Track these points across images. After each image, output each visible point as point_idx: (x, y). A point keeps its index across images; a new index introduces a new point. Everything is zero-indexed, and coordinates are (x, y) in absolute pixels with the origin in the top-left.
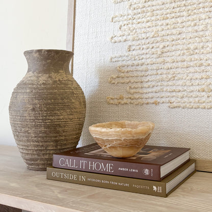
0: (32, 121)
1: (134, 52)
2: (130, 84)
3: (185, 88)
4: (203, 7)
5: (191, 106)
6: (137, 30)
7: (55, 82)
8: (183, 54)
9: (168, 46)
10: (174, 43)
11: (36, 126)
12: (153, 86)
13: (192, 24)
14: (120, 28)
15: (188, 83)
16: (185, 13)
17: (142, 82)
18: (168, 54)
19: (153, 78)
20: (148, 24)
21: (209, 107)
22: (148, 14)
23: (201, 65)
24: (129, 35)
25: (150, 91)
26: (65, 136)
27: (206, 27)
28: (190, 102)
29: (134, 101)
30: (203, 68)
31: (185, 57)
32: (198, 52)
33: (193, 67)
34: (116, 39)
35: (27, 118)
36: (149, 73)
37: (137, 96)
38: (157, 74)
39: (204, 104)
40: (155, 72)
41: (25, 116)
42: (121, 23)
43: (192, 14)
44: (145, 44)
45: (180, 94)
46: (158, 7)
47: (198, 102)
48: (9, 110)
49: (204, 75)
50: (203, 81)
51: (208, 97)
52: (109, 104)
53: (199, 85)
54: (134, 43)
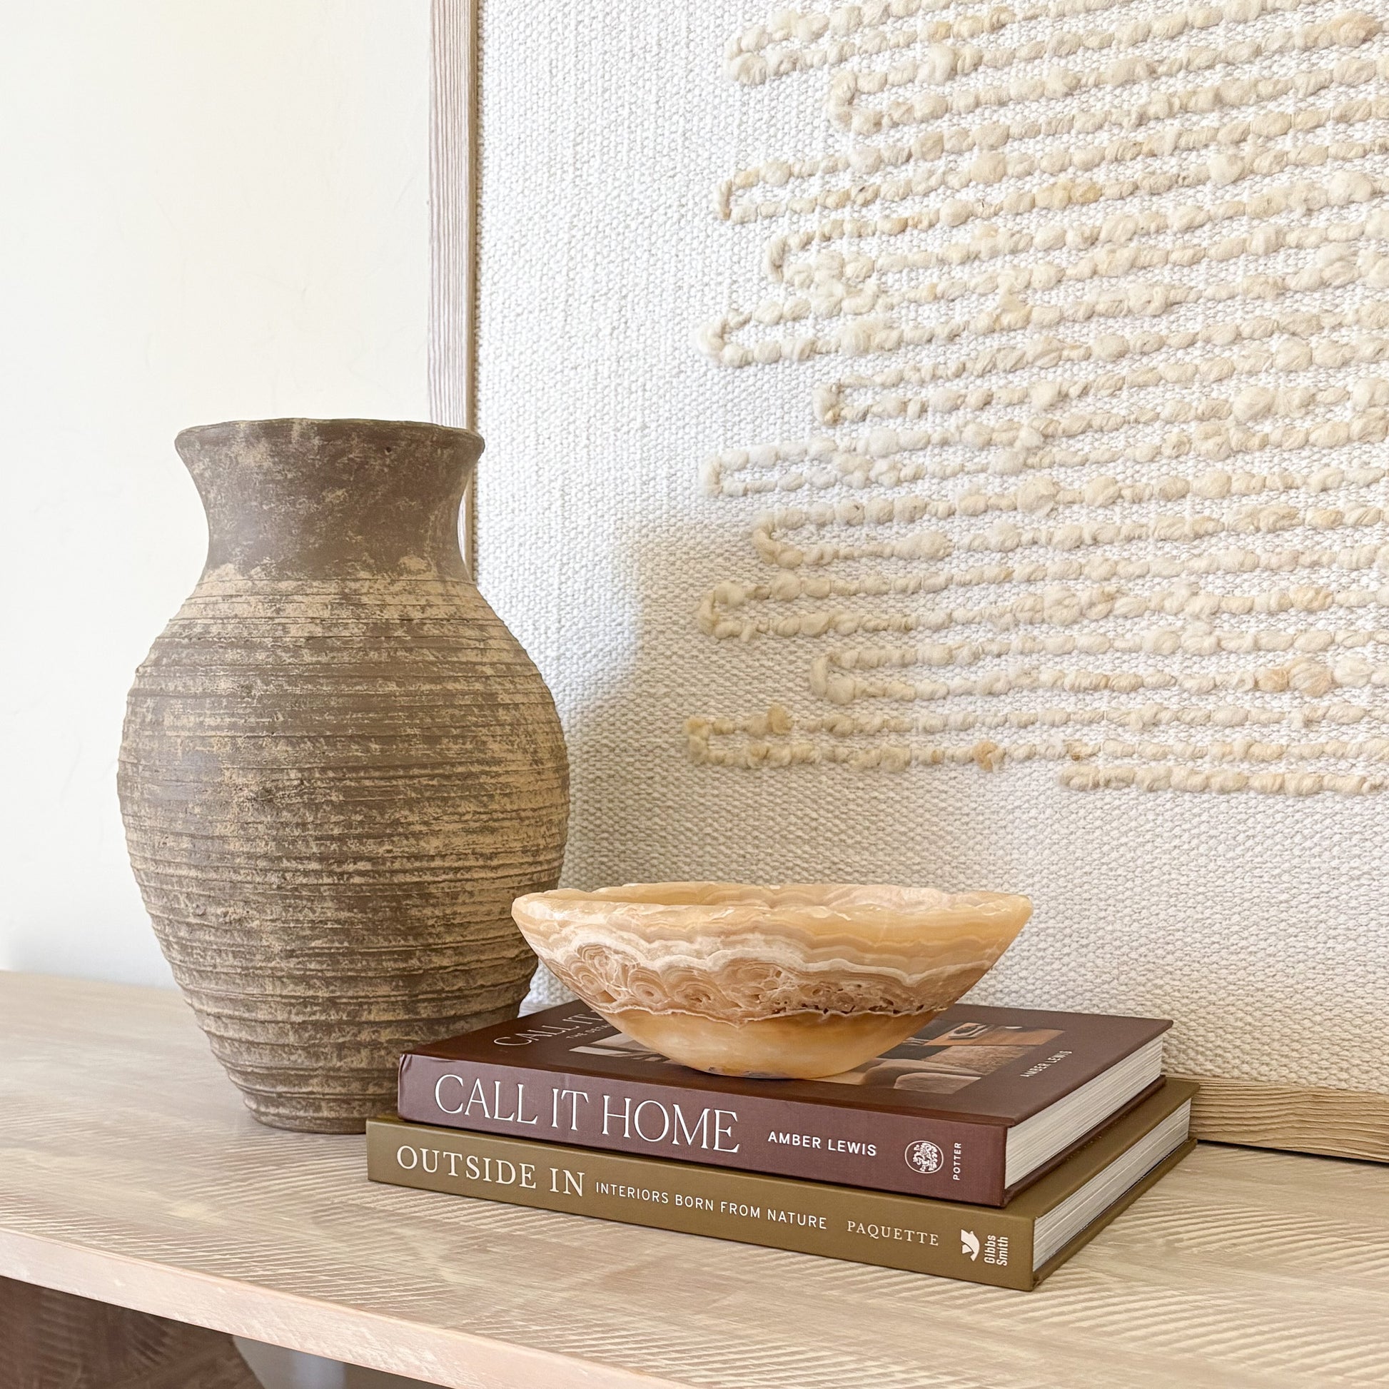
0: (262, 864)
1: (864, 430)
2: (833, 644)
3: (1174, 667)
4: (1344, 119)
5: (1197, 780)
6: (890, 279)
7: (380, 631)
8: (1181, 449)
9: (1084, 392)
10: (1124, 368)
11: (288, 895)
12: (976, 657)
13: (1258, 243)
14: (778, 267)
15: (1196, 636)
16: (1214, 161)
17: (908, 629)
18: (1084, 445)
19: (980, 601)
20: (966, 237)
21: (1308, 783)
22: (968, 163)
23: (1287, 522)
24: (835, 311)
25: (956, 683)
26: (457, 951)
27: (1347, 260)
28: (1198, 756)
29: (856, 744)
30: (1293, 540)
31: (1187, 467)
32: (1275, 437)
33: (1235, 531)
34: (746, 339)
35: (234, 846)
36: (955, 568)
37: (869, 715)
38: (1008, 577)
39: (1282, 767)
40: (990, 565)
41: (222, 838)
42: (782, 228)
43: (1263, 163)
44: (934, 377)
45: (1138, 706)
46: (1038, 112)
47: (1246, 755)
48: (123, 799)
49: (1296, 586)
50: (1289, 626)
51: (1308, 723)
52: (700, 760)
53: (1257, 647)
54: (865, 367)
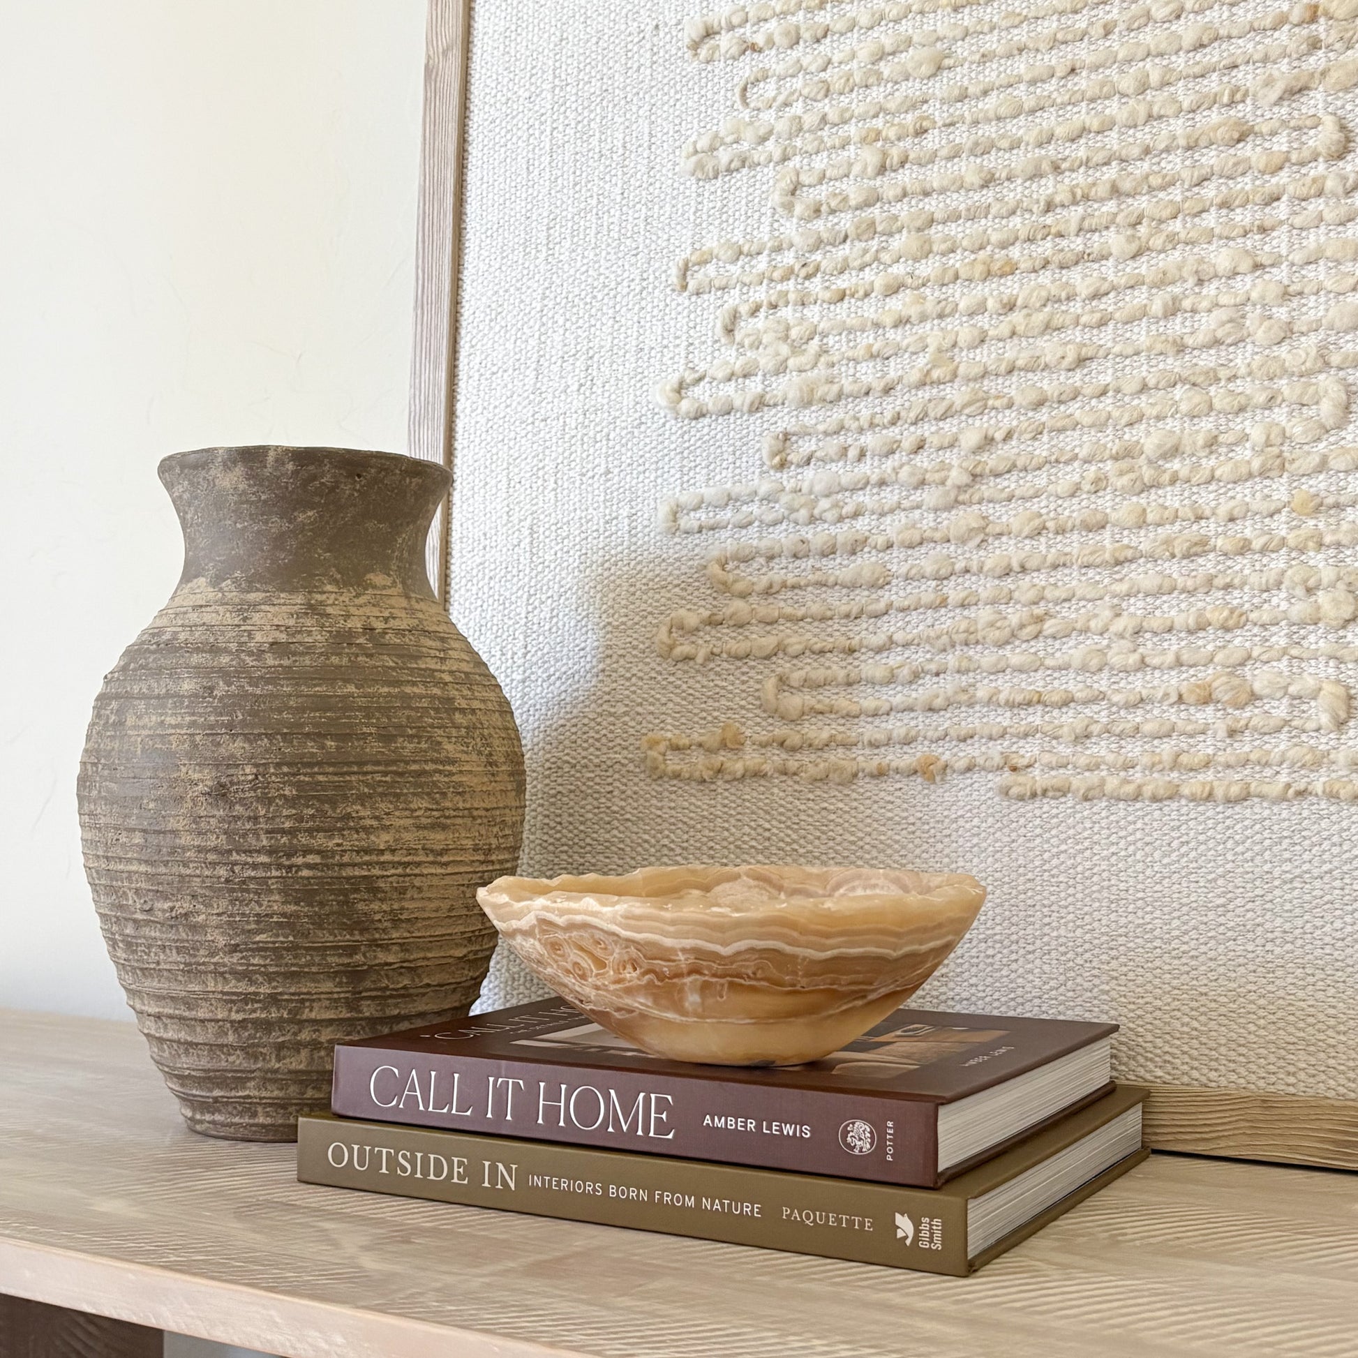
1: (809, 473)
2: (783, 665)
3: (1102, 683)
4: (1226, 205)
5: (1130, 788)
6: (831, 340)
8: (1099, 485)
9: (1008, 436)
10: (1043, 416)
12: (916, 676)
13: (1157, 307)
14: (729, 331)
15: (1119, 655)
16: (1114, 240)
17: (852, 651)
18: (1009, 483)
19: (918, 625)
20: (897, 304)
21: (1235, 790)
22: (897, 243)
23: (1199, 548)
24: (781, 369)
25: (898, 700)
27: (1237, 321)
28: (1129, 766)
29: (806, 757)
30: (1207, 565)
31: (1105, 502)
32: (1184, 473)
33: (1152, 558)
34: (702, 394)
36: (895, 595)
37: (818, 731)
38: (943, 603)
39: (1208, 776)
40: (927, 591)
42: (733, 299)
43: (1157, 242)
44: (872, 425)
45: (1069, 719)
46: (958, 201)
47: (1176, 765)
49: (1212, 607)
50: (1208, 643)
51: (1232, 733)
52: (657, 774)
53: (1179, 663)
54: (808, 418)
